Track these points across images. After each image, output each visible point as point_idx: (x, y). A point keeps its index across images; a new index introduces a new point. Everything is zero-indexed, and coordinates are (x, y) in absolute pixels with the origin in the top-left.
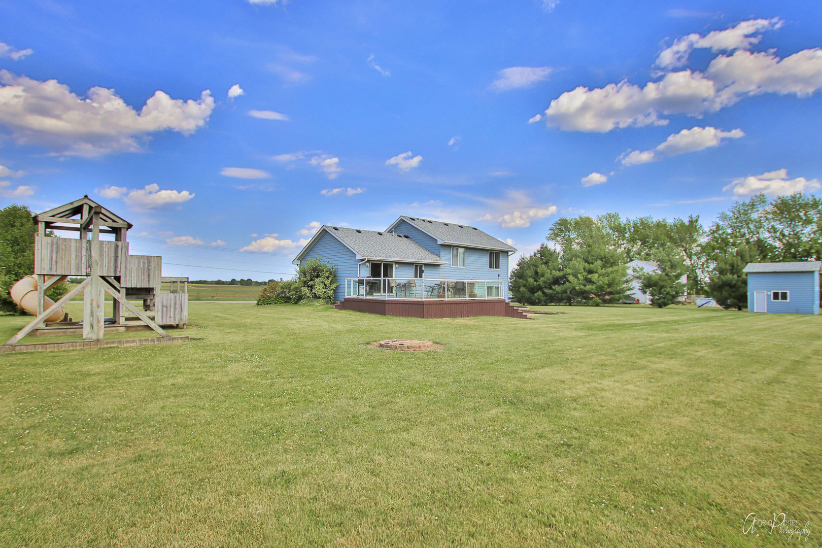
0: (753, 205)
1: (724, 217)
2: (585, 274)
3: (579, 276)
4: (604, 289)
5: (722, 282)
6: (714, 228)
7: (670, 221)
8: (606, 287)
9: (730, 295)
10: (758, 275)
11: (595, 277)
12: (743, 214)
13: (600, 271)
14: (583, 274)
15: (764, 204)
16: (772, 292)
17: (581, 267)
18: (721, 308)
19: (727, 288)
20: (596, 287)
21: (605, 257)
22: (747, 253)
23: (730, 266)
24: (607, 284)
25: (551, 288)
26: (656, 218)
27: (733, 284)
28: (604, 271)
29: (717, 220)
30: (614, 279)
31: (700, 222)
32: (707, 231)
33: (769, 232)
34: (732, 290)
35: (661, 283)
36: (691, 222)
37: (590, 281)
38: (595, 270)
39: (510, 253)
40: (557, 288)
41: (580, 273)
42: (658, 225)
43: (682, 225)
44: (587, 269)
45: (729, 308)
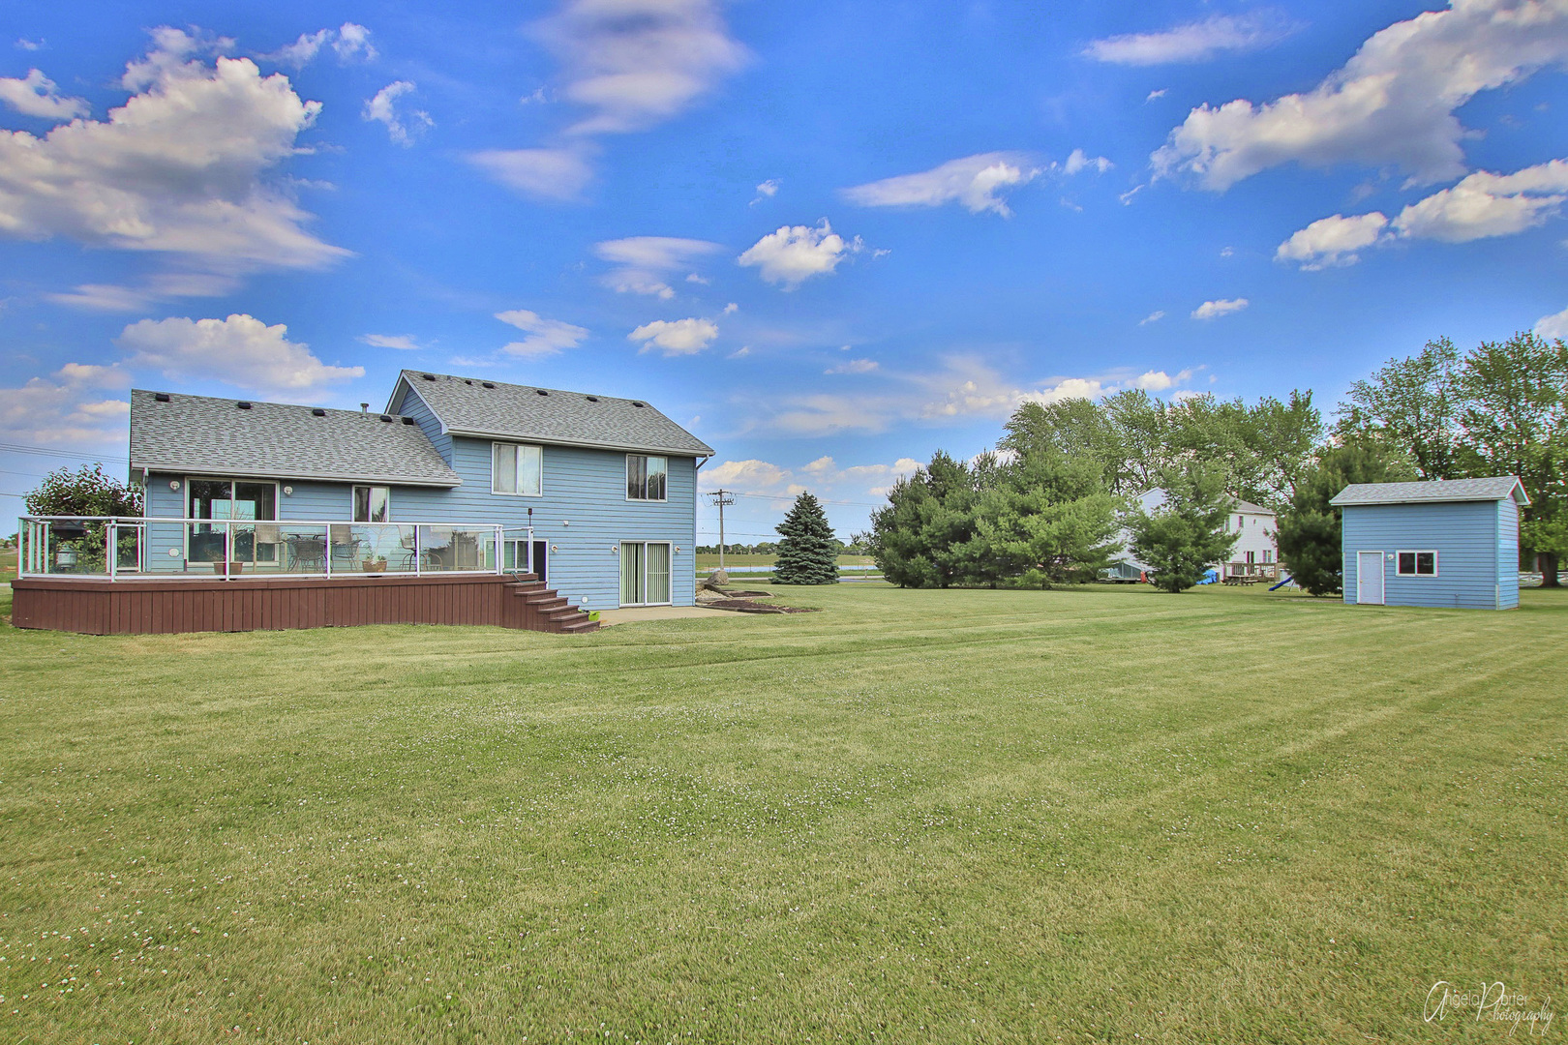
0: (1427, 364)
1: (1362, 391)
2: (1015, 515)
3: (1001, 520)
4: (1050, 549)
5: (1303, 530)
6: (1347, 416)
7: (1250, 404)
8: (1054, 543)
9: (1318, 560)
10: (1366, 510)
11: (1031, 522)
12: (1405, 385)
13: (1046, 510)
14: (1011, 517)
15: (1450, 362)
16: (1397, 553)
17: (1004, 501)
18: (1305, 592)
19: (1313, 544)
20: (1033, 546)
21: (1056, 479)
22: (1358, 462)
23: (1319, 493)
24: (1058, 538)
25: (945, 550)
26: (1220, 399)
27: (1324, 535)
28: (1054, 510)
29: (1349, 400)
30: (1072, 527)
31: (1313, 406)
32: (1335, 425)
33: (1465, 424)
34: (1323, 548)
35: (1173, 535)
36: (1295, 404)
37: (1023, 535)
38: (1034, 506)
39: (699, 460)
40: (957, 549)
41: (1003, 515)
42: (1225, 413)
43: (1278, 410)
44: (1018, 504)
45: (1321, 593)
